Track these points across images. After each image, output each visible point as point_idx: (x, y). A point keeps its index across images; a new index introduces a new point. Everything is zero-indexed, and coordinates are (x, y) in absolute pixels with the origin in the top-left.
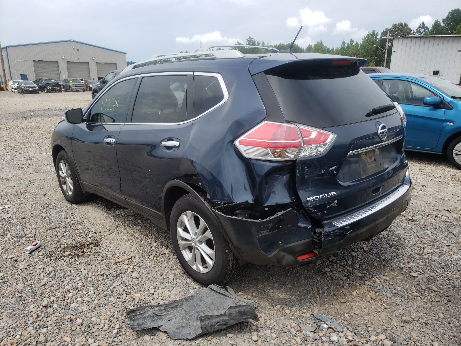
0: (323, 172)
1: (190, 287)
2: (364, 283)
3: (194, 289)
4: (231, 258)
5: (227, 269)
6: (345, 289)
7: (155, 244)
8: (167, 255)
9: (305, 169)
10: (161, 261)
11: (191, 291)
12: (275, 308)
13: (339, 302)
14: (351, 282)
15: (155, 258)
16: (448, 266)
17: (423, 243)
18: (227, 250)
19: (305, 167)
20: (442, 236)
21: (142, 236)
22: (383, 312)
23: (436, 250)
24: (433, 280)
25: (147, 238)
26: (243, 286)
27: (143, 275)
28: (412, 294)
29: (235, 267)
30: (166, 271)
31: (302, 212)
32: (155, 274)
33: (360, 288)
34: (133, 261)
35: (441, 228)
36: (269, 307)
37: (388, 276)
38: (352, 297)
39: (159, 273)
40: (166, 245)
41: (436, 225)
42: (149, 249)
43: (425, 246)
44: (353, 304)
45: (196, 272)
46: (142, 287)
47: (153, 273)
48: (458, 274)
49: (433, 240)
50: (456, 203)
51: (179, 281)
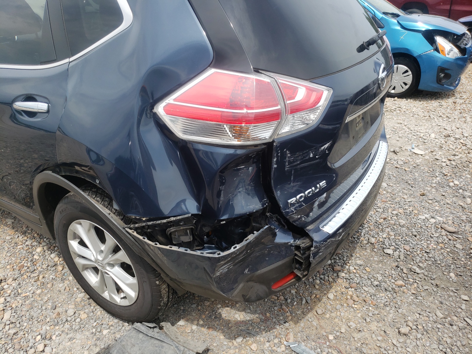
0: (311, 155)
1: (103, 326)
2: (338, 276)
3: (109, 328)
4: (166, 291)
5: (160, 306)
6: (317, 289)
7: (39, 250)
8: (60, 268)
9: (286, 154)
10: (51, 279)
11: (105, 332)
12: (235, 343)
13: (316, 313)
14: (322, 277)
15: (41, 277)
16: (419, 233)
17: (384, 201)
18: (157, 282)
19: (286, 151)
20: (399, 188)
21: (17, 236)
22: (373, 323)
23: (400, 211)
24: (411, 256)
25: (26, 238)
26: (182, 308)
27: (23, 313)
28: (396, 283)
29: (172, 298)
30: (62, 297)
31: (277, 218)
32: (44, 308)
33: (335, 284)
34: (5, 287)
35: (394, 177)
36: (226, 343)
37: (361, 257)
38: (330, 303)
39: (50, 304)
40: (56, 248)
41: (389, 174)
42: (29, 260)
43: (387, 205)
44: (333, 315)
45: (109, 303)
46: (22, 341)
47: (40, 307)
48: (433, 242)
49: (392, 195)
50: (398, 141)
51: (84, 316)
